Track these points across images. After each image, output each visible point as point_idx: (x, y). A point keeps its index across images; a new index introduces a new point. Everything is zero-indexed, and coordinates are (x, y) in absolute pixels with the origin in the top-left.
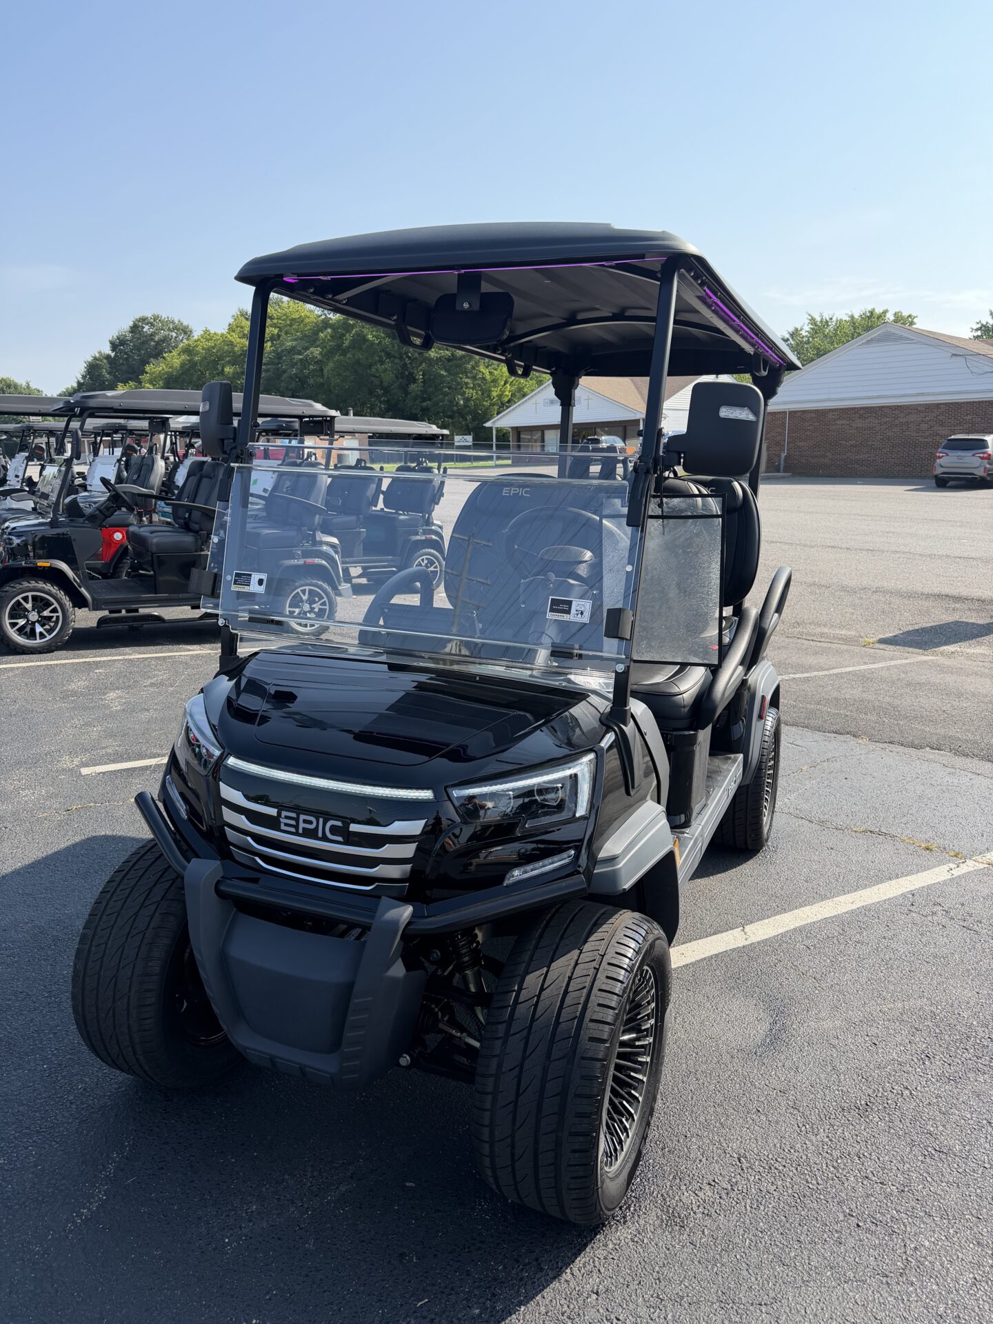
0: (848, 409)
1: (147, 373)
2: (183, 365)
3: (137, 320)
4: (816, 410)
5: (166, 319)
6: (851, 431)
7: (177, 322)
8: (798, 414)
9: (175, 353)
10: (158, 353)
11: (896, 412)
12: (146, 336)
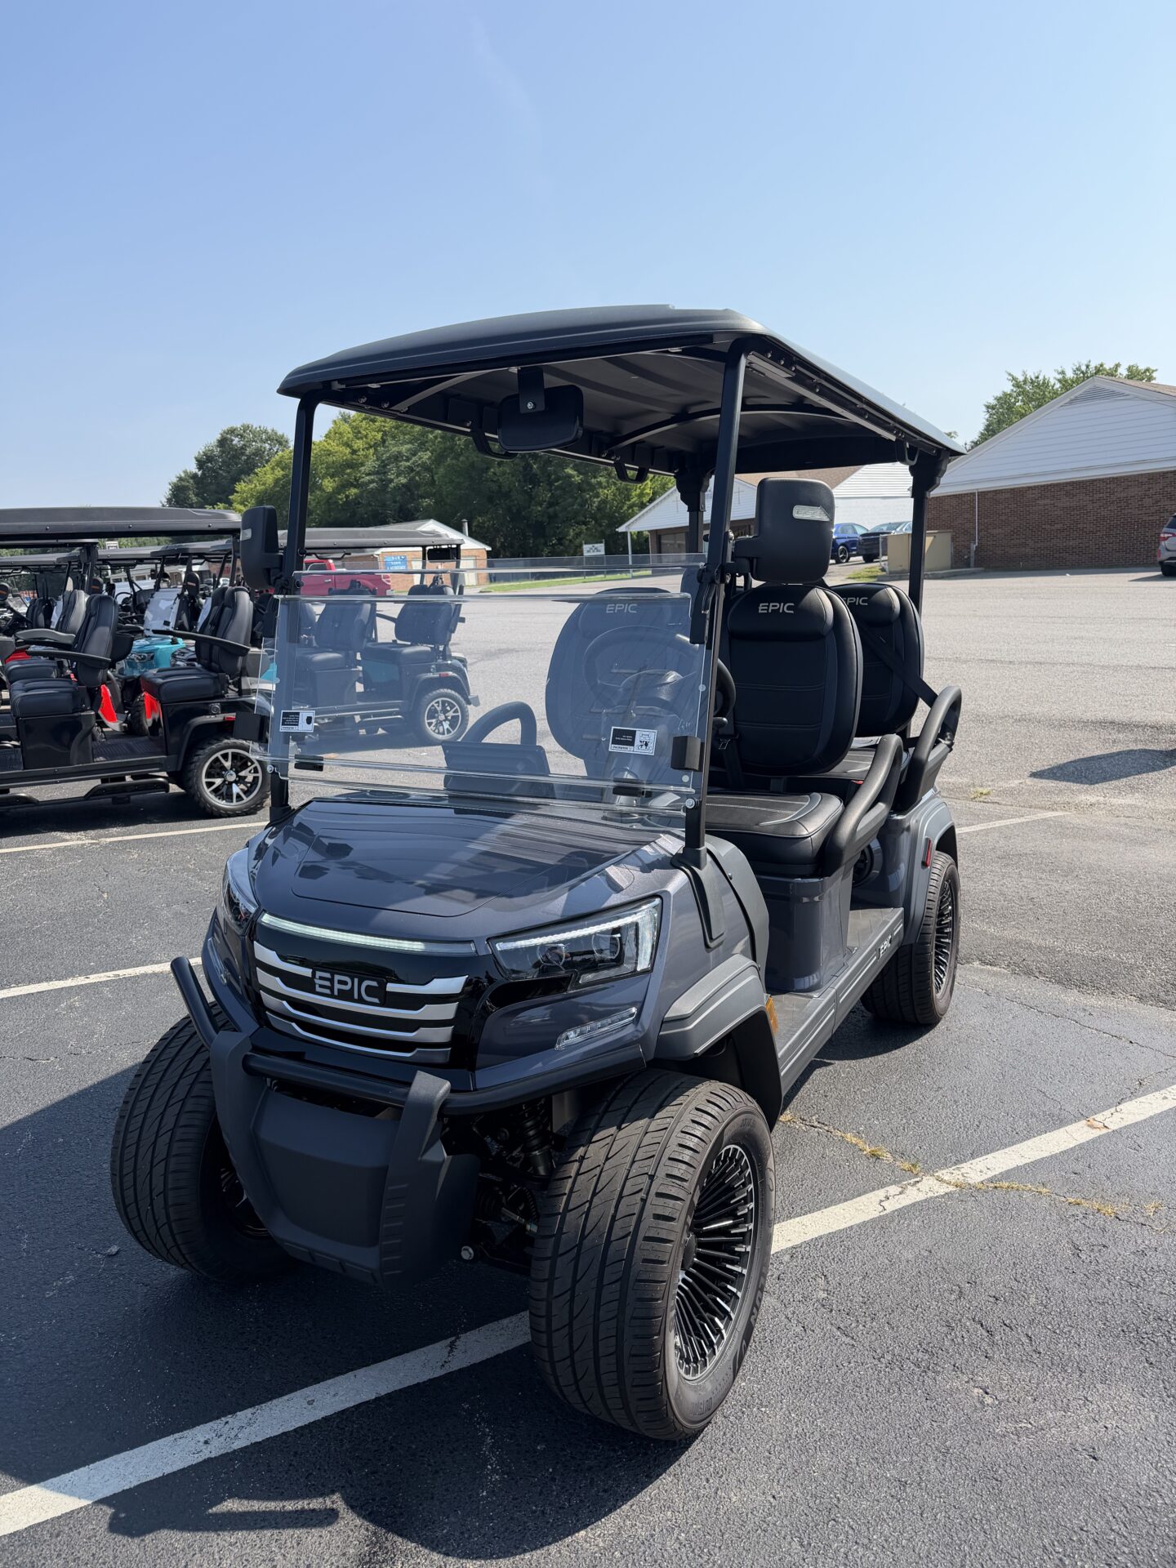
0: (1051, 485)
1: (237, 492)
2: (277, 481)
3: (224, 432)
4: (1011, 489)
5: (258, 429)
6: (1056, 513)
7: (270, 431)
8: (990, 495)
9: (268, 467)
10: (249, 469)
11: (1112, 486)
12: (236, 450)
